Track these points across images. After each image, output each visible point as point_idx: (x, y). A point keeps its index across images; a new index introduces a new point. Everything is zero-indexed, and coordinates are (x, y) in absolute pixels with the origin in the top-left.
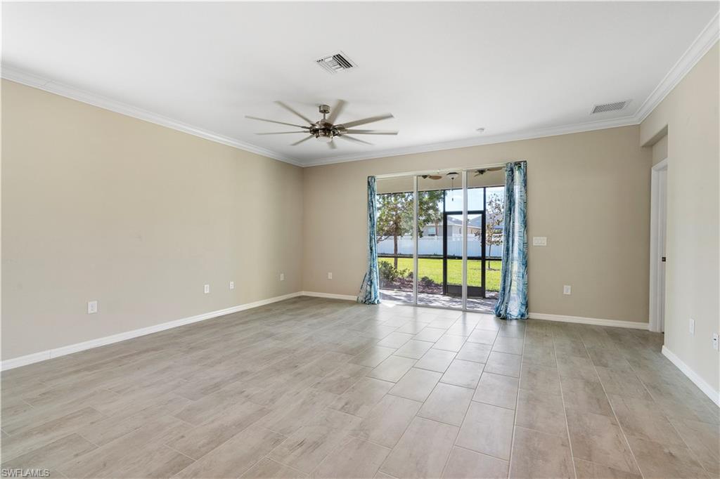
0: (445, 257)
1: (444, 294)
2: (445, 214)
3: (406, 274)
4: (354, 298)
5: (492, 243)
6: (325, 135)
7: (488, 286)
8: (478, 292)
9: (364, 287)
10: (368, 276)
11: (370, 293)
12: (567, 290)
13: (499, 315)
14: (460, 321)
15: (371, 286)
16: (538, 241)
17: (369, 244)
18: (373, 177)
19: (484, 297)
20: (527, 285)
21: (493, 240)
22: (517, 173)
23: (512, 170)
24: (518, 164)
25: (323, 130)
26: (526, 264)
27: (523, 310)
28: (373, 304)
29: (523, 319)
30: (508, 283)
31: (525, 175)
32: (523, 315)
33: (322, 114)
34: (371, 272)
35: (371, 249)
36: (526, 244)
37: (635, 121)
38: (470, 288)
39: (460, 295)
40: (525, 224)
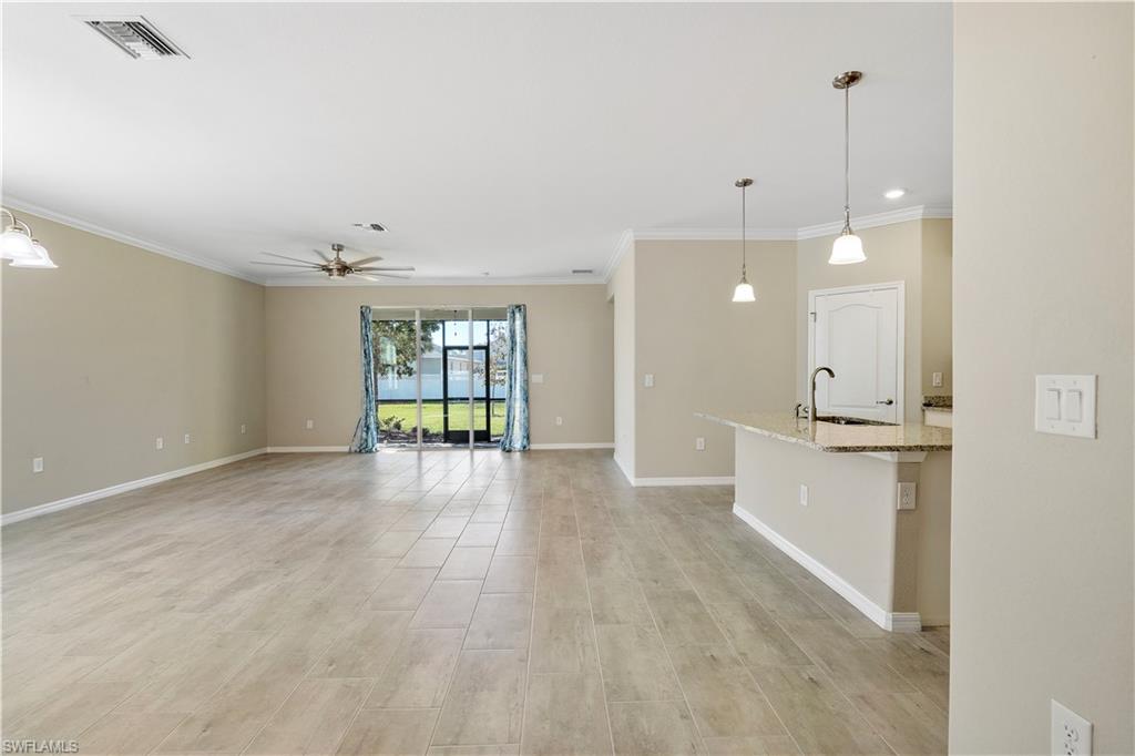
0: (446, 400)
1: (445, 442)
2: (445, 349)
3: (392, 424)
4: (346, 449)
5: (496, 382)
6: (340, 275)
7: (492, 432)
8: (483, 437)
9: (359, 434)
10: (363, 422)
11: (366, 440)
12: (559, 421)
13: (504, 449)
14: (468, 458)
15: (367, 433)
16: (536, 378)
17: (364, 384)
18: (367, 307)
19: (489, 442)
20: (528, 419)
21: (497, 378)
22: (517, 315)
23: (513, 312)
24: (518, 307)
25: (338, 270)
26: (526, 400)
27: (525, 443)
28: (371, 451)
29: (525, 450)
30: (511, 418)
31: (525, 318)
32: (524, 447)
33: (335, 252)
34: (367, 416)
35: (367, 390)
36: (526, 381)
37: (602, 281)
38: (476, 433)
39: (467, 441)
40: (525, 363)
